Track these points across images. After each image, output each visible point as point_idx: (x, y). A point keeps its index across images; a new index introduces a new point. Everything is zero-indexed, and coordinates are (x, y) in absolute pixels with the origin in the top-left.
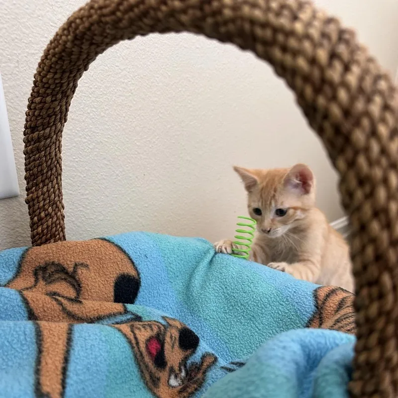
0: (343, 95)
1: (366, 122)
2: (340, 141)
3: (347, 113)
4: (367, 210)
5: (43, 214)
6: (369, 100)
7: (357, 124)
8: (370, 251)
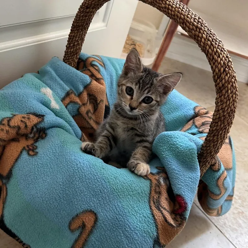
0: (223, 81)
1: (226, 89)
2: (220, 91)
3: (223, 85)
4: (220, 107)
5: (76, 43)
6: (229, 83)
7: (225, 88)
8: (218, 116)
